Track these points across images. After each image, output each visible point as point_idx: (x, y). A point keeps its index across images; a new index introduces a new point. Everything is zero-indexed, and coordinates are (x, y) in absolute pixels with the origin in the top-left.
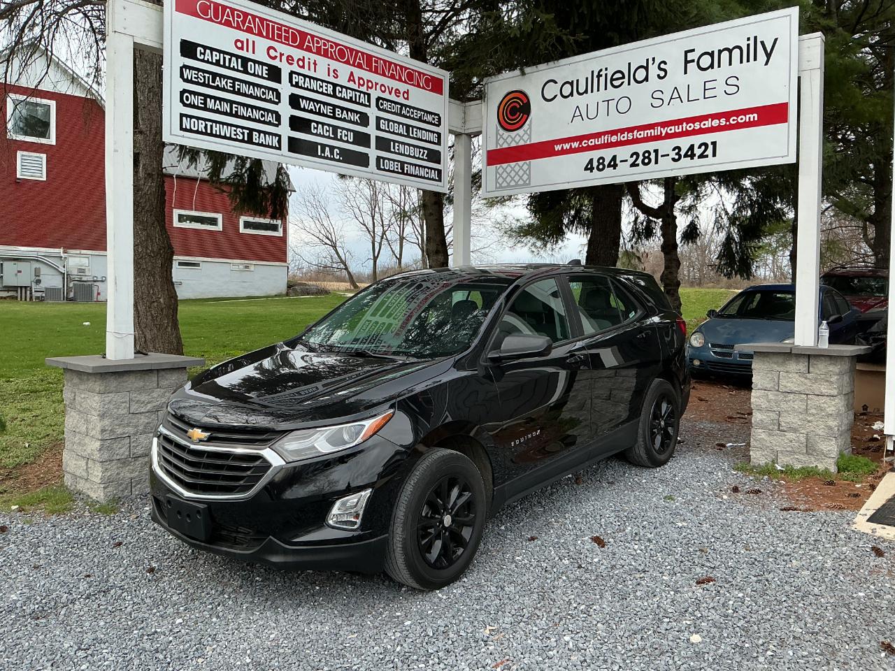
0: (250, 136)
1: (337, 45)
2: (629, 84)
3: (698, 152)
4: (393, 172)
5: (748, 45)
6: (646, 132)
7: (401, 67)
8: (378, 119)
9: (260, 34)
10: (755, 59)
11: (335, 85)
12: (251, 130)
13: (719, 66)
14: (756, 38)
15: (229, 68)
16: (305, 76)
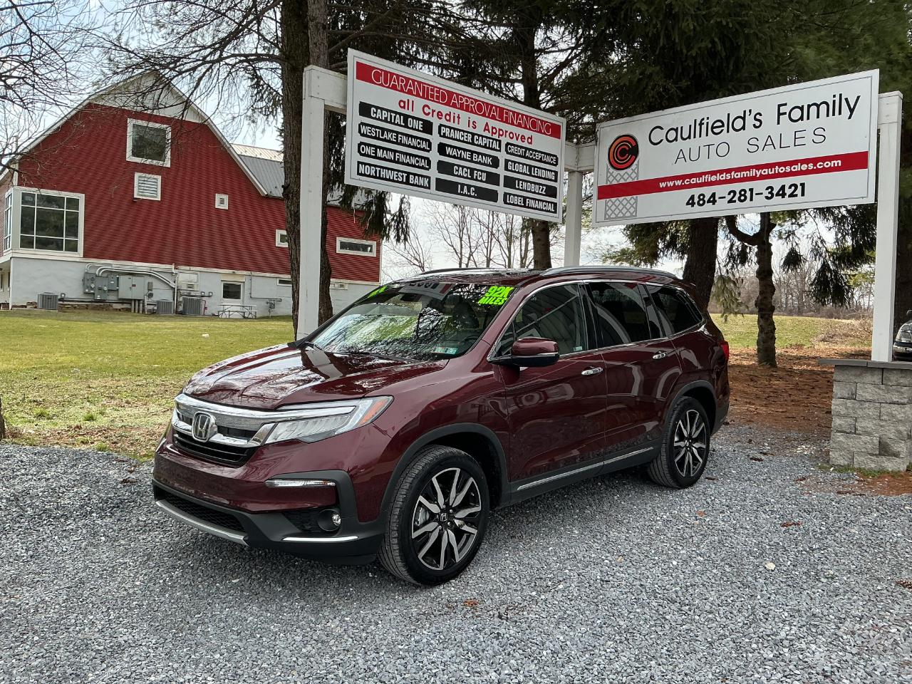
0: (408, 178)
1: (476, 101)
2: (728, 132)
3: (788, 191)
4: (517, 205)
5: (834, 101)
6: (742, 173)
7: (527, 116)
8: (507, 161)
9: (418, 95)
10: (840, 113)
11: (473, 135)
12: (409, 174)
13: (808, 118)
14: (841, 95)
15: (394, 124)
16: (451, 128)
